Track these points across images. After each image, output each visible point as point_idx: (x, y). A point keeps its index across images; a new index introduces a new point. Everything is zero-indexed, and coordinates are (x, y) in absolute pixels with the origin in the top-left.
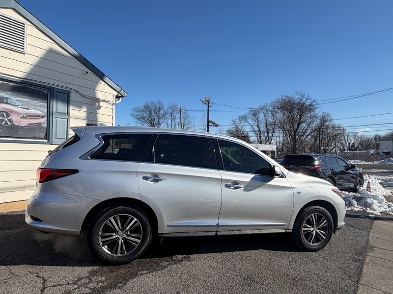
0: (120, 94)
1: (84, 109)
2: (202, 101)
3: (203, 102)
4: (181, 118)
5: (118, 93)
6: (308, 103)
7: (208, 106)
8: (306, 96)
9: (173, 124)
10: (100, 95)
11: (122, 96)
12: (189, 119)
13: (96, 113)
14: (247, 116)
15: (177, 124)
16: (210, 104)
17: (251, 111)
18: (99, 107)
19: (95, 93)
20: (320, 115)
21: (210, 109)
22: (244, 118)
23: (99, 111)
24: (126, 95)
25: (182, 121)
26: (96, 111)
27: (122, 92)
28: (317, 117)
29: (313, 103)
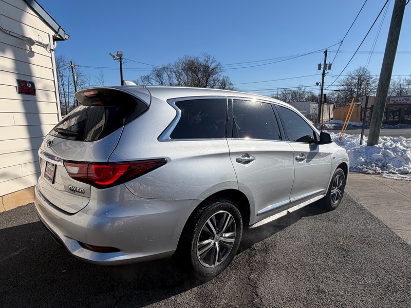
0: (59, 35)
1: (9, 55)
2: (111, 55)
3: (114, 57)
4: (73, 76)
5: (56, 33)
6: (214, 65)
7: (121, 62)
8: (211, 59)
9: (60, 84)
10: (30, 33)
11: (61, 39)
12: (82, 78)
13: (28, 63)
14: (150, 77)
15: (66, 84)
16: (123, 61)
17: (154, 71)
18: (32, 54)
19: (22, 29)
20: (221, 78)
21: (123, 67)
22: (147, 78)
23: (33, 60)
24: (67, 37)
25: (76, 80)
26: (28, 60)
27: (61, 32)
28: (218, 81)
29: (219, 66)
